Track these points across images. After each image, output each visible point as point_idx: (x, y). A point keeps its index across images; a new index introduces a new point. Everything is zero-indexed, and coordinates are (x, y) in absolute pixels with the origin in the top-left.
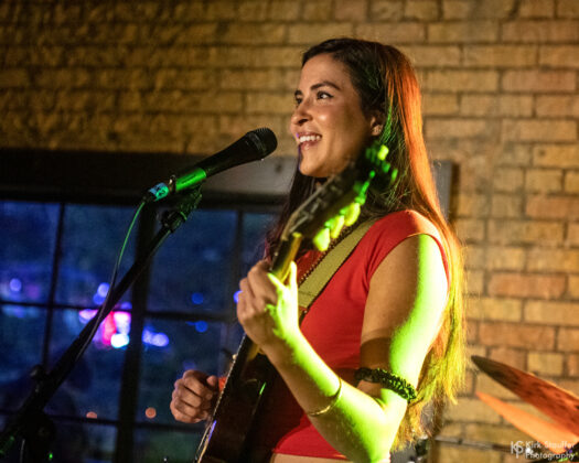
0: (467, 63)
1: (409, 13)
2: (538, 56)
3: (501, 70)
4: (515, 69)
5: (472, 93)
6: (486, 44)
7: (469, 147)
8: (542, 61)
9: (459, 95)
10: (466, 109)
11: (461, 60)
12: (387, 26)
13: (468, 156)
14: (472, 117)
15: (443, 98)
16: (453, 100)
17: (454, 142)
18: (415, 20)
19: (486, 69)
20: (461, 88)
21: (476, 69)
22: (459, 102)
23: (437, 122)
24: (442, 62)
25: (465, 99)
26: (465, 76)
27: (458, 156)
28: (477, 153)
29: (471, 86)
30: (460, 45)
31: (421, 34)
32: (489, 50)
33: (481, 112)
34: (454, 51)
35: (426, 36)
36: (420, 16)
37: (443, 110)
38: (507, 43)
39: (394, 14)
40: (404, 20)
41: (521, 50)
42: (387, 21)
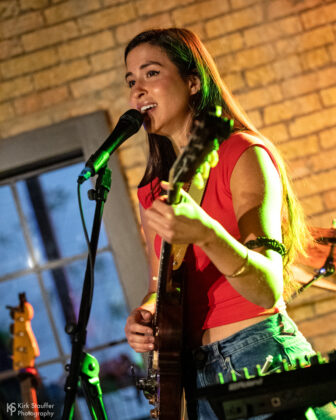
0: (84, 32)
1: (24, 6)
2: (136, 10)
3: (113, 29)
4: (123, 24)
5: (97, 53)
6: (93, 12)
7: (110, 94)
8: (141, 13)
9: (88, 57)
10: (97, 67)
11: (79, 30)
12: (11, 22)
13: (112, 101)
14: (103, 72)
15: (76, 64)
16: (84, 62)
17: (98, 94)
18: (32, 10)
19: (101, 31)
20: (86, 52)
21: (93, 34)
22: (89, 63)
23: (79, 83)
24: (65, 36)
25: (93, 59)
26: (87, 41)
27: (104, 104)
28: (118, 97)
29: (94, 48)
30: (75, 19)
31: (41, 19)
32: (98, 15)
33: (109, 65)
34: (71, 24)
35: (45, 19)
36: (35, 6)
37: (80, 73)
38: (109, 7)
39: (13, 11)
40: (23, 13)
41: (122, 8)
42: (9, 18)
